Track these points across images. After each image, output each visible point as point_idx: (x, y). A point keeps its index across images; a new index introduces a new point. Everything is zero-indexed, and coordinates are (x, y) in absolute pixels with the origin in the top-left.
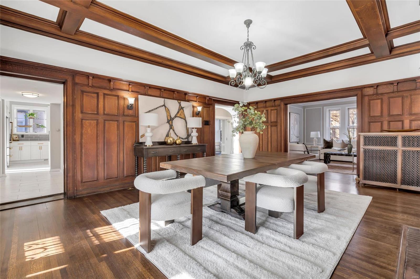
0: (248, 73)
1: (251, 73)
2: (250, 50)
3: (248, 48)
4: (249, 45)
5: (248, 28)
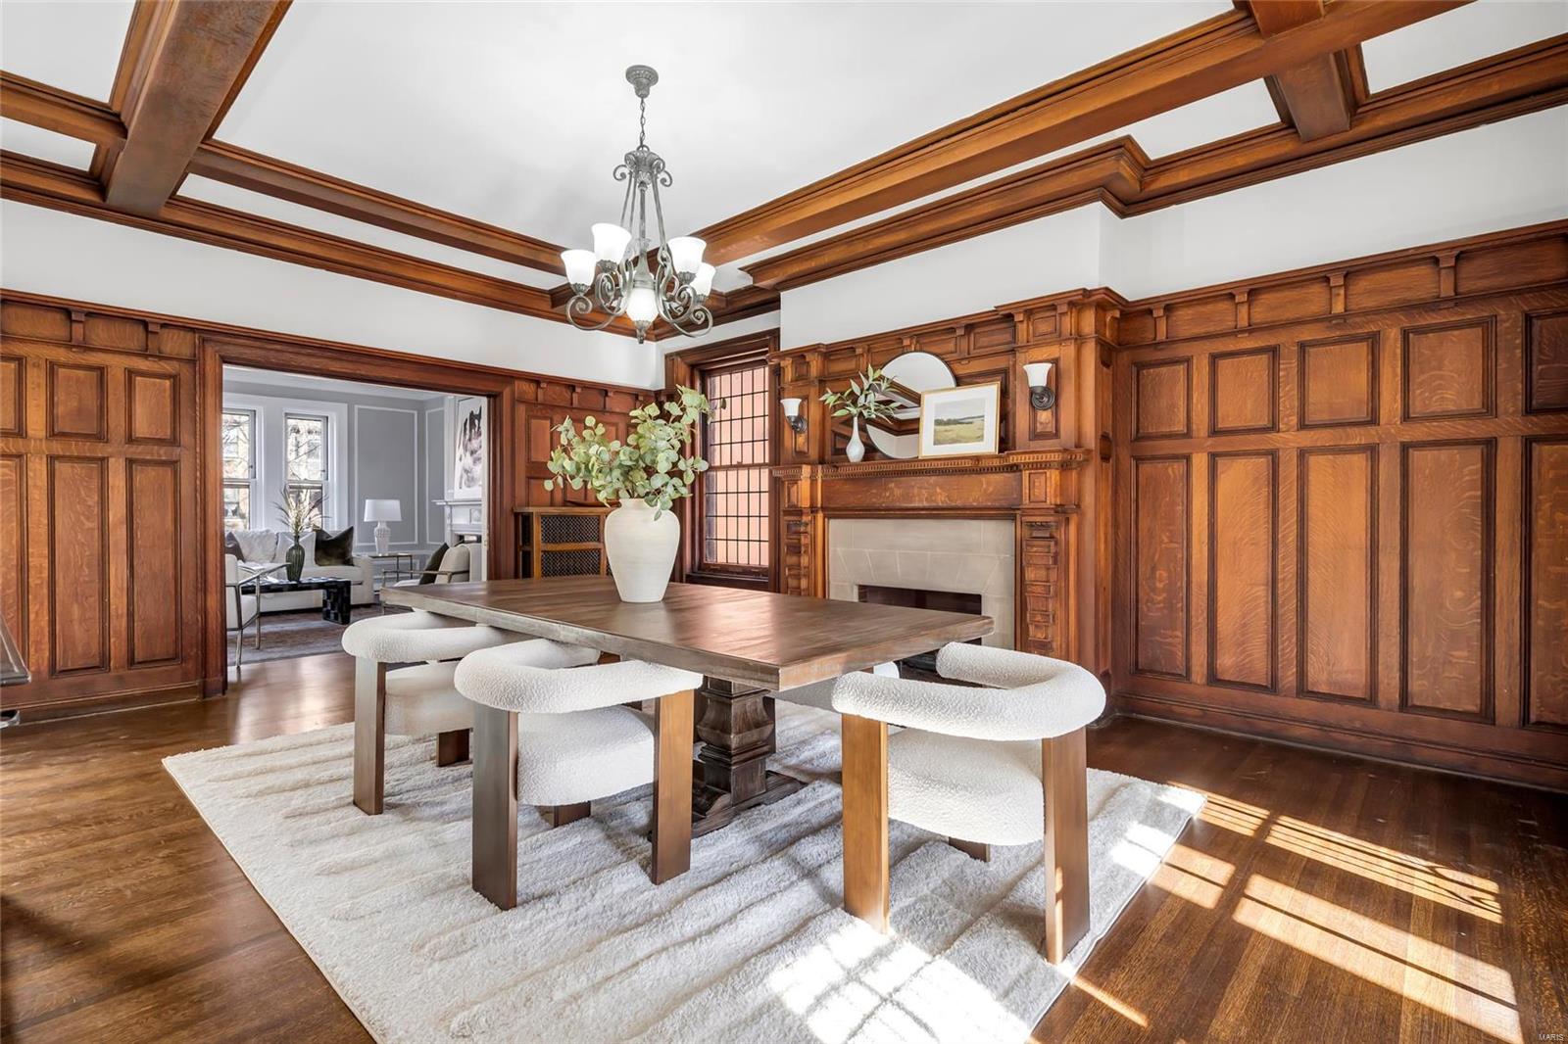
0: (642, 274)
1: (652, 275)
2: (650, 186)
3: (644, 177)
4: (643, 166)
5: (643, 97)
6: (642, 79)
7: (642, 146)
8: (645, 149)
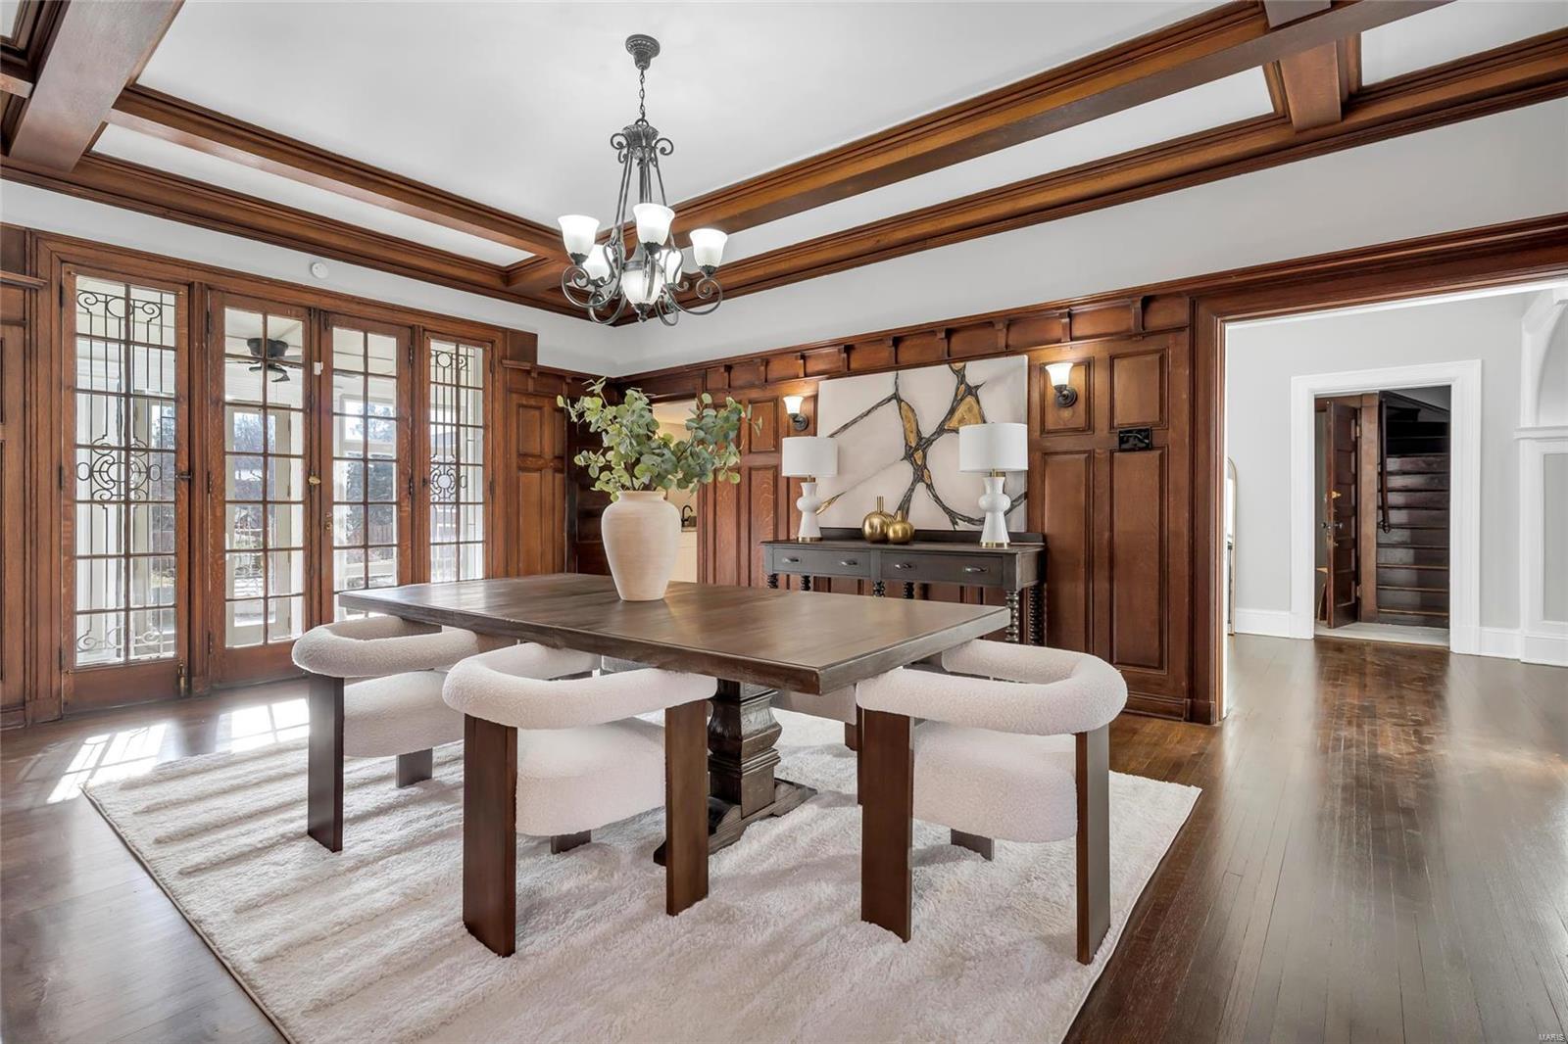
5: (643, 68)
6: (643, 50)
7: (643, 120)
8: (645, 123)
